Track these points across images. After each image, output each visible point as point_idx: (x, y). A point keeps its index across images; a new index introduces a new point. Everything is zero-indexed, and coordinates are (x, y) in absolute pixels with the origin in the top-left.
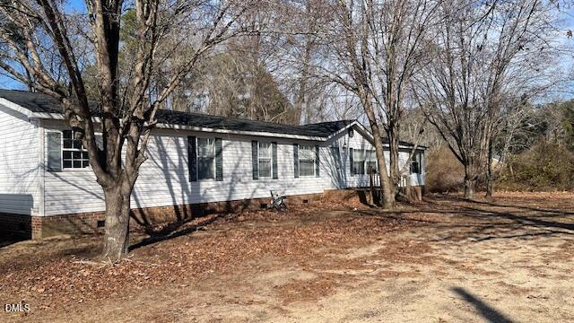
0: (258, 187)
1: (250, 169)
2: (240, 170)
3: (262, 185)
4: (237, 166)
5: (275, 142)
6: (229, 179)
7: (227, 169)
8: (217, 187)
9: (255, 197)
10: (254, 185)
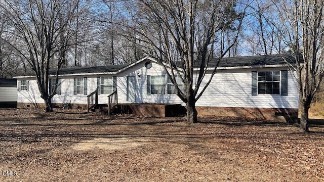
0: (77, 98)
1: (73, 90)
2: (69, 91)
3: (79, 98)
4: (67, 89)
5: (86, 77)
6: (64, 95)
7: (63, 90)
8: (59, 97)
9: (75, 103)
10: (75, 97)
